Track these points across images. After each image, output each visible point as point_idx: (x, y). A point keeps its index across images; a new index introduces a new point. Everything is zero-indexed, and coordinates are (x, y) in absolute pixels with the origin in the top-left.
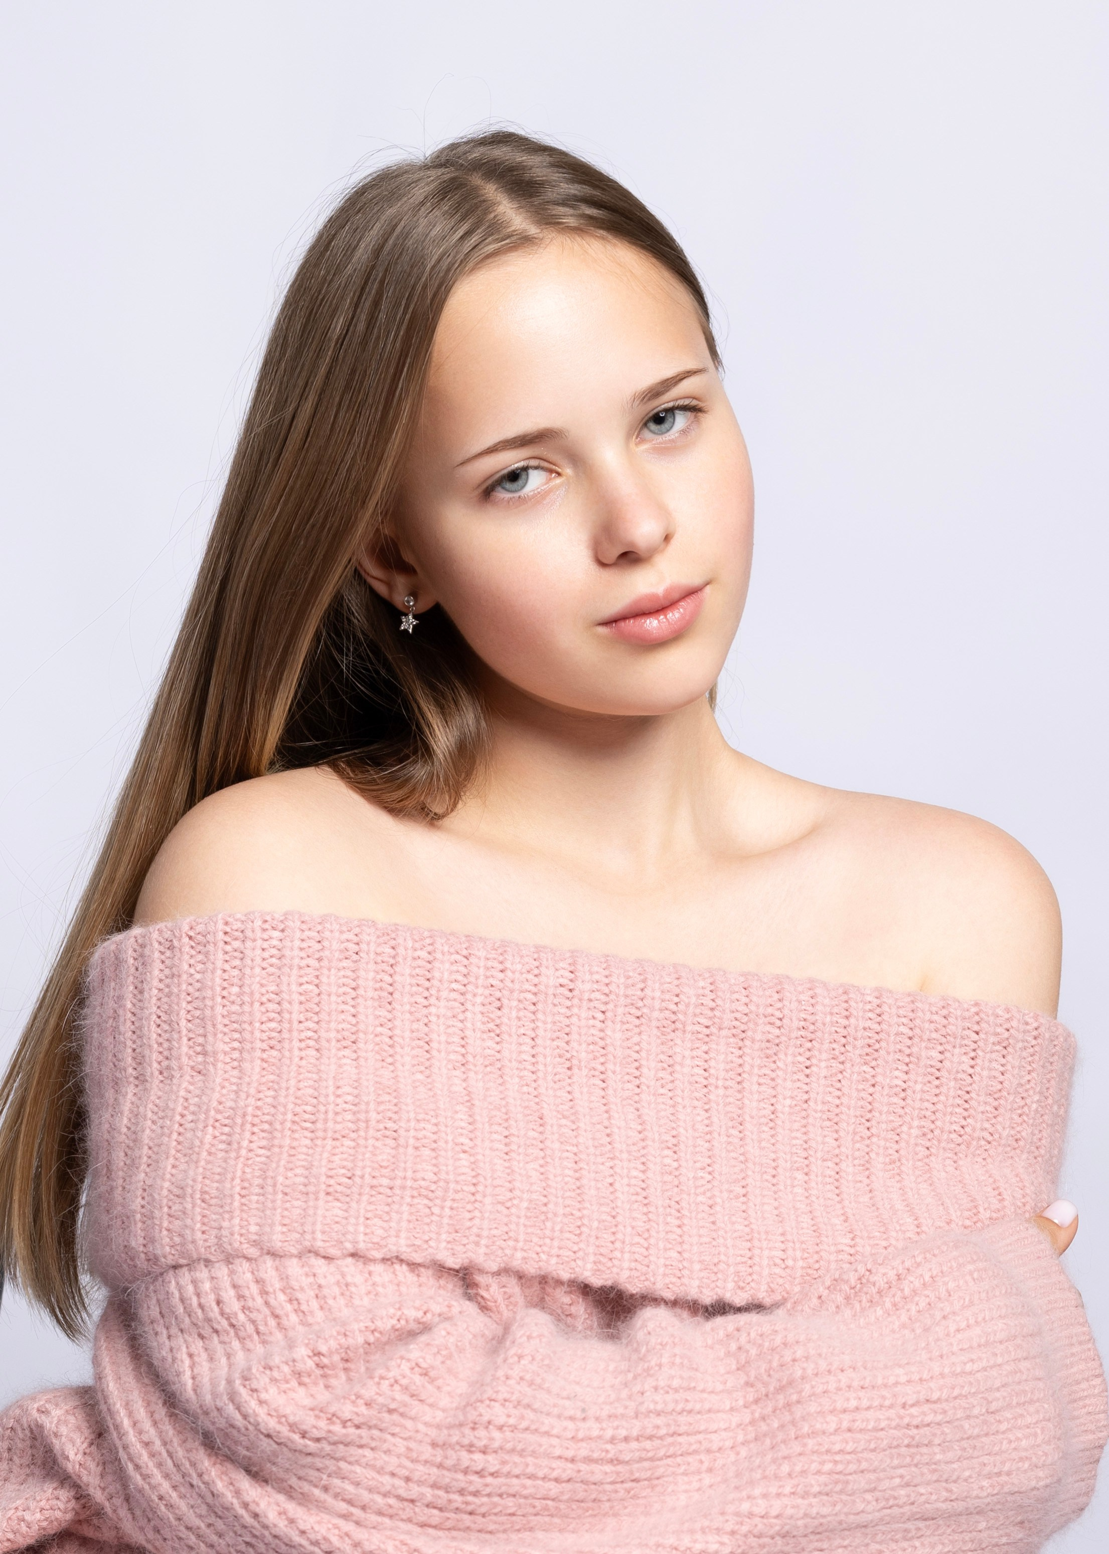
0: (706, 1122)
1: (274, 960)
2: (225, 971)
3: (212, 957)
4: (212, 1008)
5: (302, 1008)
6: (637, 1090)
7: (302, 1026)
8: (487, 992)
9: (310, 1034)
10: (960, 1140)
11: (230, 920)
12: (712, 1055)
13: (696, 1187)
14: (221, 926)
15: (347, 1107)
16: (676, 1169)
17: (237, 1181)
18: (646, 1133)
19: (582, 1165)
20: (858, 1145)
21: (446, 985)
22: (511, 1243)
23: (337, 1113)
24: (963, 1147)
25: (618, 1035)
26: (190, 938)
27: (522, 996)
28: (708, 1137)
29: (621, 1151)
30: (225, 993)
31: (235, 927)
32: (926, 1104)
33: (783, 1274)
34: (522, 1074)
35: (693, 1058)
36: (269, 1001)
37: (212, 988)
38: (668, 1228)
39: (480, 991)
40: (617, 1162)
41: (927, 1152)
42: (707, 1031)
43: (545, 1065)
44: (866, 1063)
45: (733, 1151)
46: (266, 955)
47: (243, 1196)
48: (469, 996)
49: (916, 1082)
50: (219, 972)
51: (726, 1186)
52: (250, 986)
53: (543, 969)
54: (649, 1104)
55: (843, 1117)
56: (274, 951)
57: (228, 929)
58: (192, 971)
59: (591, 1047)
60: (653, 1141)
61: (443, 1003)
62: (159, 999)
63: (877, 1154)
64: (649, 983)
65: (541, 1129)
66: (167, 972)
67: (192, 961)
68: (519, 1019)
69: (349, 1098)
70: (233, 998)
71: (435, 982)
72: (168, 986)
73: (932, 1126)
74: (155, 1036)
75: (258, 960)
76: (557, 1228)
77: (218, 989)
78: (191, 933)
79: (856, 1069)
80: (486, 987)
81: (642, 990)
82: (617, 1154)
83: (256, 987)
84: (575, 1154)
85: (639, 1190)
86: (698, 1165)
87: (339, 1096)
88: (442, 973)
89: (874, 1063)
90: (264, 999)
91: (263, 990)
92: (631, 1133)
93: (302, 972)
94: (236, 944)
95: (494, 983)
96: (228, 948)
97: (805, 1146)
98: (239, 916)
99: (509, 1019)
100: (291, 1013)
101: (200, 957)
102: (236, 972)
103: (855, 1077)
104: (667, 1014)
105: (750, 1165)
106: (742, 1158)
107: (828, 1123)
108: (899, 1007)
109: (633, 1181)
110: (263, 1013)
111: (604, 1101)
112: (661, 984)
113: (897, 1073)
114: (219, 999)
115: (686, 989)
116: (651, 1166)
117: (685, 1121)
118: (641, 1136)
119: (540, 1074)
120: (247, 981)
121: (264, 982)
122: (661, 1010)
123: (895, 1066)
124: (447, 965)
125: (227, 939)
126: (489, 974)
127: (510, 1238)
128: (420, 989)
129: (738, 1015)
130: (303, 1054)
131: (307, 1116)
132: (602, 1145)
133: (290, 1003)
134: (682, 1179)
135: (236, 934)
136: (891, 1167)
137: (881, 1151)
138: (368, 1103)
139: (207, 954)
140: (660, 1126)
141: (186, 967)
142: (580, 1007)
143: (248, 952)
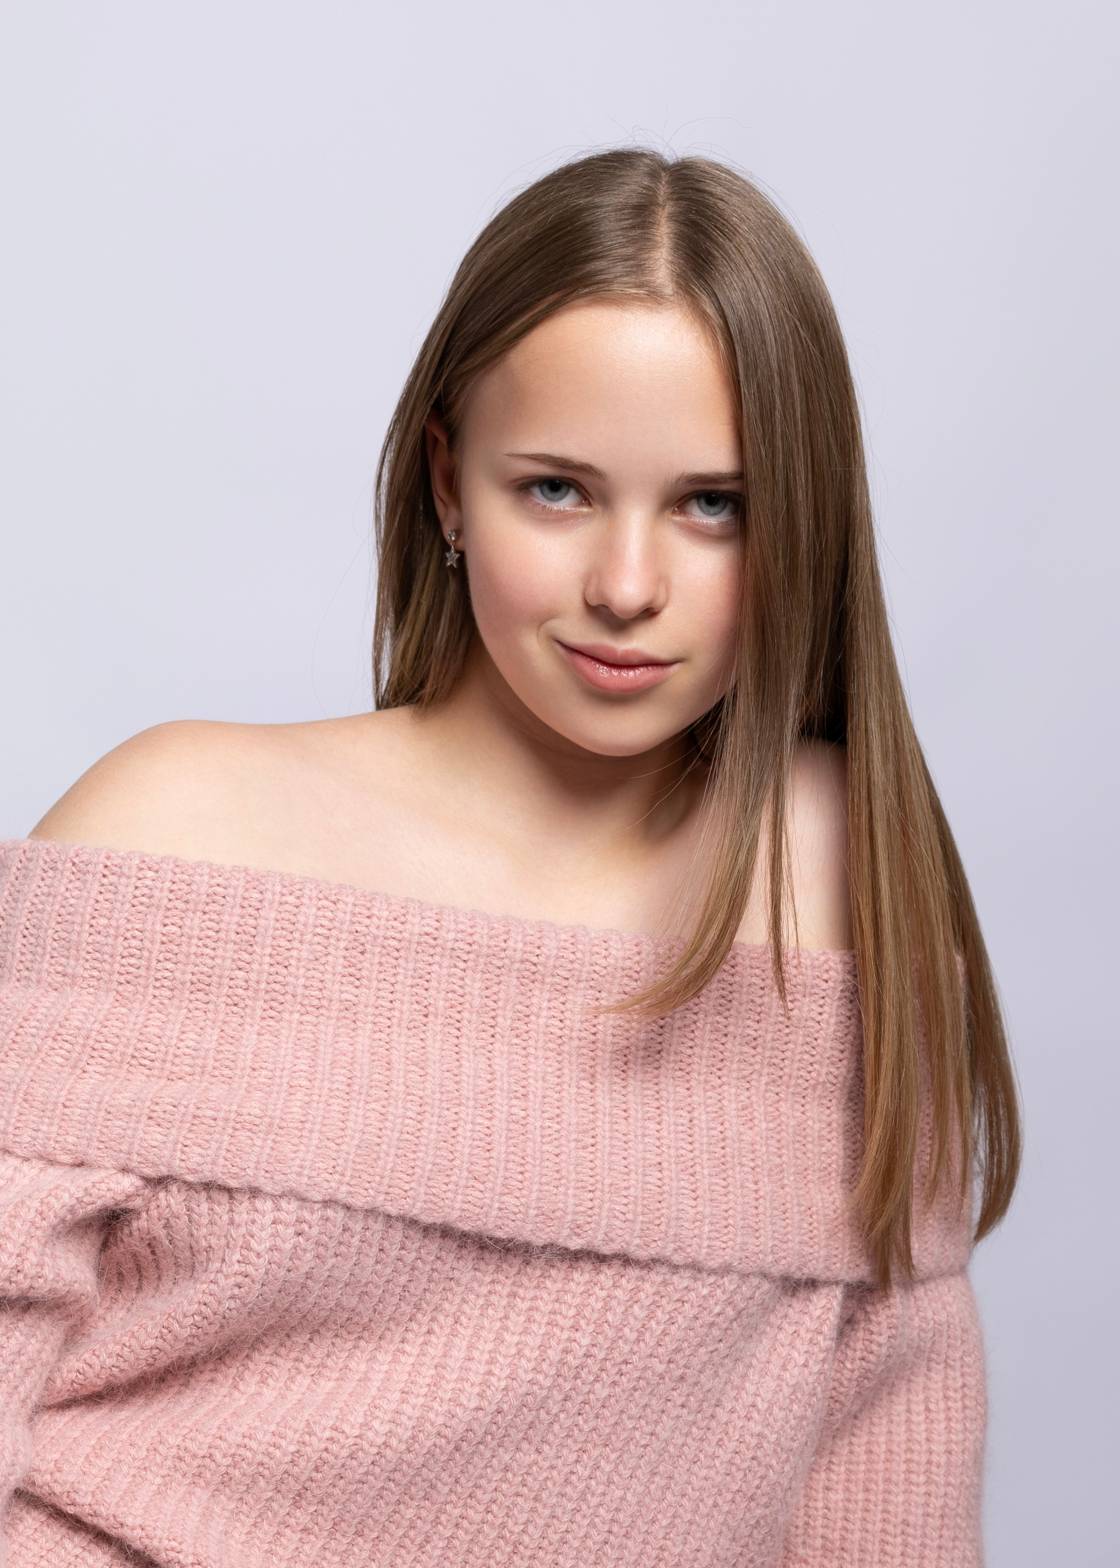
0: (558, 1073)
1: (144, 899)
2: (97, 902)
3: (89, 886)
4: (79, 934)
5: (163, 948)
6: (492, 1040)
7: (160, 966)
8: (352, 937)
9: (167, 974)
10: (806, 1085)
11: (112, 855)
12: (568, 1005)
13: (543, 1136)
14: (102, 859)
15: (188, 1051)
16: (524, 1118)
17: (64, 1093)
18: (495, 1082)
19: (426, 1108)
20: (709, 1094)
21: (310, 929)
22: (337, 1177)
23: (176, 1056)
24: (809, 1091)
25: (478, 985)
26: (74, 864)
27: (386, 943)
28: (558, 1088)
29: (468, 1099)
30: (93, 922)
31: (115, 862)
32: (776, 1052)
33: (623, 1225)
34: (376, 1020)
35: (549, 1008)
36: (134, 937)
37: (82, 915)
38: (508, 1174)
39: (344, 936)
40: (463, 1108)
41: (777, 1097)
42: (565, 983)
43: (402, 1012)
44: (719, 1014)
45: (583, 1102)
46: (138, 893)
47: (65, 1106)
48: (332, 941)
49: (767, 1031)
50: (92, 902)
51: (574, 1136)
52: (117, 920)
53: (409, 917)
54: (502, 1053)
55: (694, 1066)
56: (146, 891)
57: (109, 863)
58: (68, 894)
59: (450, 995)
60: (502, 1090)
61: (305, 946)
62: (31, 912)
63: (730, 1101)
64: (513, 935)
65: (388, 1073)
66: (45, 890)
67: (70, 886)
68: (381, 964)
69: (192, 1044)
70: (100, 928)
71: (299, 926)
72: (42, 903)
73: (781, 1073)
74: (19, 945)
75: (129, 897)
76: (389, 1166)
77: (88, 917)
78: (76, 860)
79: (710, 1019)
80: (351, 933)
81: (505, 941)
82: (464, 1101)
83: (123, 922)
84: (421, 1098)
85: (482, 1136)
86: (546, 1115)
87: (182, 1040)
88: (307, 917)
89: (727, 1014)
90: (128, 935)
91: (129, 926)
92: (479, 1082)
93: (169, 913)
94: (113, 879)
95: (359, 929)
96: (105, 881)
97: (657, 1096)
98: (122, 854)
99: (372, 964)
100: (150, 952)
101: (78, 884)
102: (107, 905)
103: (708, 1027)
104: (528, 965)
105: (600, 1116)
106: (591, 1109)
107: (679, 1073)
108: (752, 958)
109: (478, 1128)
110: (125, 948)
111: (457, 1049)
112: (524, 936)
113: (749, 1022)
114: (87, 927)
115: (546, 941)
116: (497, 1113)
117: (536, 1072)
118: (491, 1085)
119: (395, 1021)
120: (116, 915)
121: (131, 918)
122: (522, 962)
123: (747, 1015)
124: (314, 910)
125: (106, 872)
126: (355, 919)
127: (336, 1172)
128: (284, 933)
129: (597, 968)
130: (157, 993)
131: (147, 1054)
132: (449, 1092)
133: (152, 942)
134: (529, 1127)
135: (115, 869)
136: (743, 1113)
137: (733, 1098)
138: (208, 1050)
139: (85, 882)
140: (510, 1076)
141: (63, 889)
142: (442, 956)
143: (121, 889)
